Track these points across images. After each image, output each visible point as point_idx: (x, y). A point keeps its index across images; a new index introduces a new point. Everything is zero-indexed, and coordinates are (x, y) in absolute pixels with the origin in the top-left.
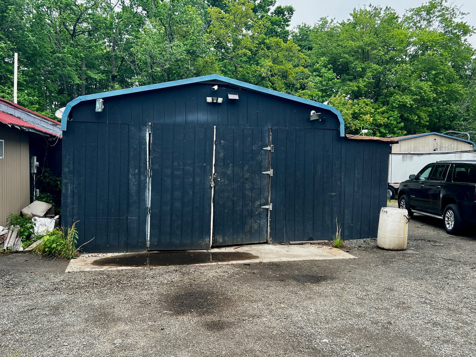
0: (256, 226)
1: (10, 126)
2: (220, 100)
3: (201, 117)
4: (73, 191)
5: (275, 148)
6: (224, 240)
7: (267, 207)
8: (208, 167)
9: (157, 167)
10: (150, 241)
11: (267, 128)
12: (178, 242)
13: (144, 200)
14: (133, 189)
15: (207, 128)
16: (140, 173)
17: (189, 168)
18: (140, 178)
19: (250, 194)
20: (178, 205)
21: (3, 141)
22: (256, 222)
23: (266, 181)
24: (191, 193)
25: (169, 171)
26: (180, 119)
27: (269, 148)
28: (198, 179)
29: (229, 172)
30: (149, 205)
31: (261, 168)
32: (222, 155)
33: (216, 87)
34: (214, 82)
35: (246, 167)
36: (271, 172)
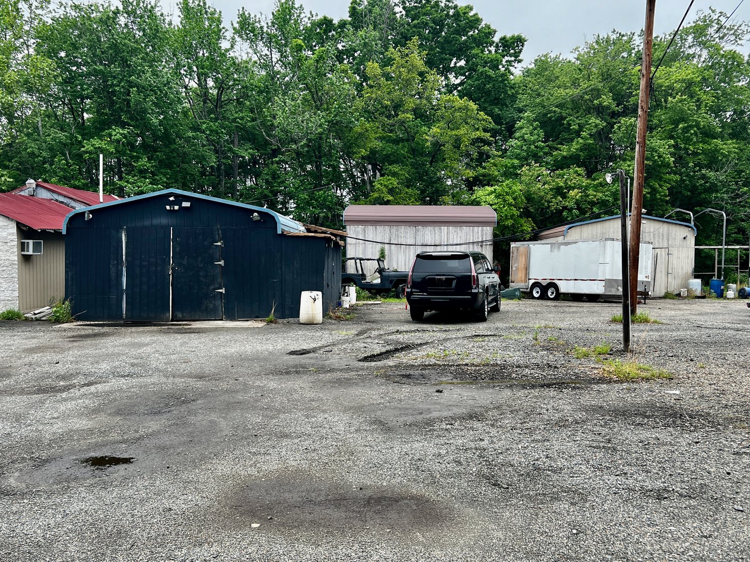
0: (211, 306)
1: (39, 231)
2: (176, 208)
3: (164, 221)
4: (72, 277)
5: (225, 243)
6: (183, 315)
7: (221, 291)
8: (167, 259)
9: (129, 259)
10: (126, 314)
11: (216, 228)
12: (145, 315)
13: (121, 284)
14: (113, 275)
15: (166, 228)
16: (117, 264)
17: (153, 260)
18: (118, 267)
19: (204, 280)
20: (145, 287)
21: (42, 241)
22: (211, 303)
23: (218, 270)
24: (154, 278)
25: (138, 262)
26: (147, 223)
27: (219, 244)
28: (159, 268)
29: (185, 262)
30: (125, 288)
31: (213, 259)
32: (178, 249)
33: (172, 199)
34: (171, 195)
35: (199, 259)
36: (222, 263)
